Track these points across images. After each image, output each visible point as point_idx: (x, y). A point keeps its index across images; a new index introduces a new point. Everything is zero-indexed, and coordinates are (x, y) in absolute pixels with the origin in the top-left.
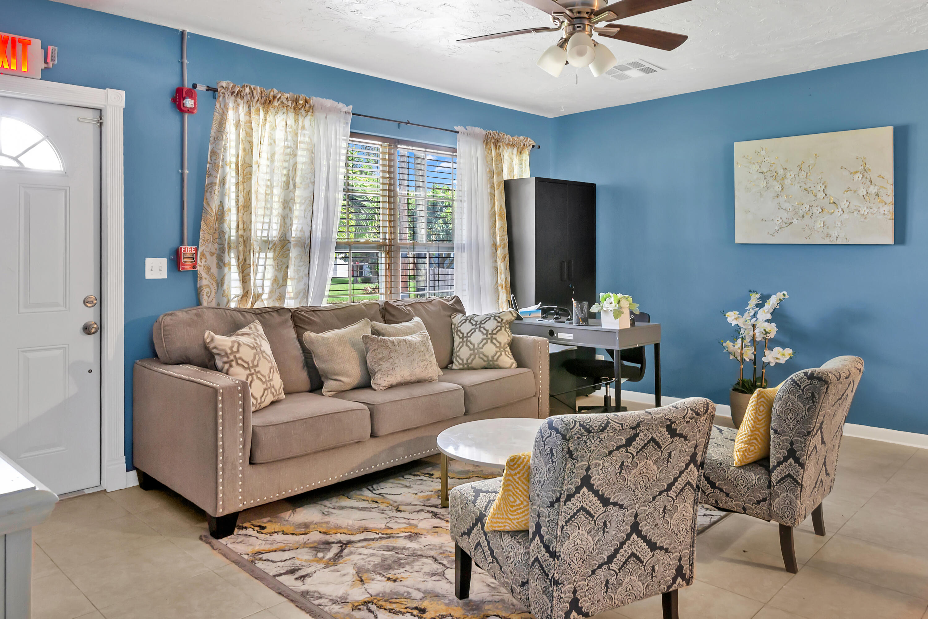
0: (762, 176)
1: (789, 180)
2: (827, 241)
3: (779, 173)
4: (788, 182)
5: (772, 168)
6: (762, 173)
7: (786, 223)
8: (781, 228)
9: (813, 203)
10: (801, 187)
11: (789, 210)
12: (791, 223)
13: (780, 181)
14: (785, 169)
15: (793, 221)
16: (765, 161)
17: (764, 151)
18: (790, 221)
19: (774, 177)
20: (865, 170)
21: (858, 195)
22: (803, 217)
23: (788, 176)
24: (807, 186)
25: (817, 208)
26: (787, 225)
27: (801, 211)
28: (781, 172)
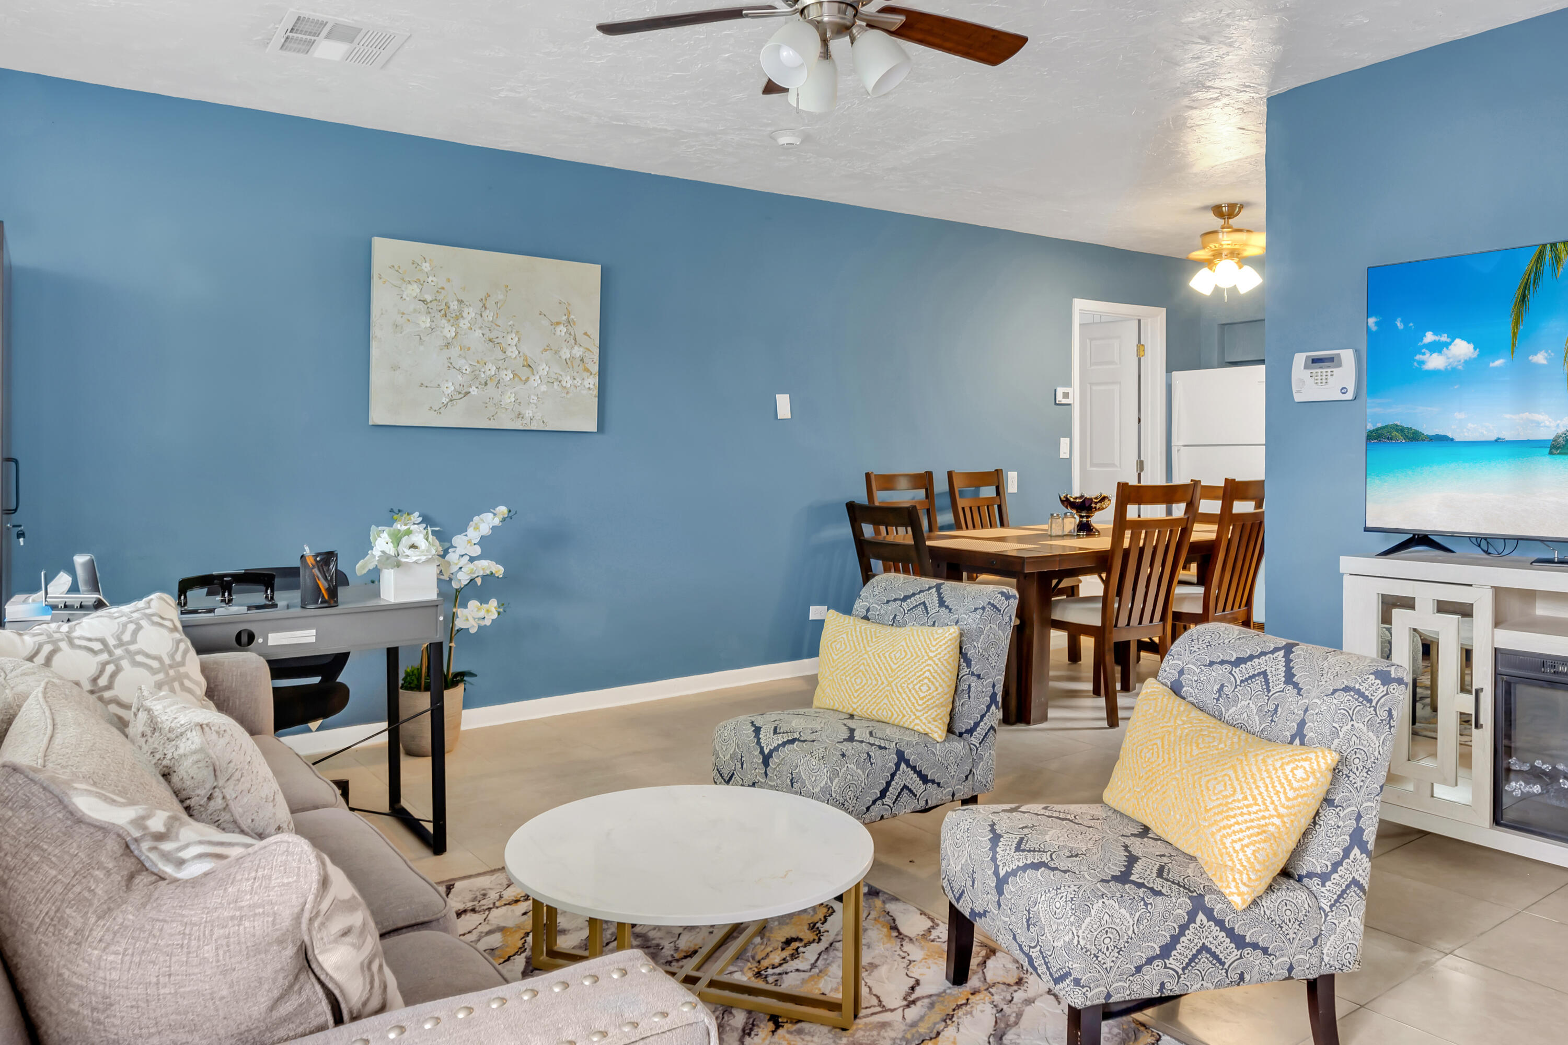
0: (421, 306)
1: (466, 322)
2: (518, 425)
3: (452, 307)
4: (464, 324)
5: (440, 297)
6: (423, 301)
7: (460, 393)
8: (451, 400)
9: (500, 363)
10: (483, 335)
11: (464, 371)
12: (468, 393)
13: (452, 321)
14: (461, 302)
15: (471, 390)
16: (430, 281)
17: (427, 265)
18: (466, 390)
19: (443, 312)
20: (569, 322)
21: (560, 357)
22: (486, 384)
23: (465, 314)
24: (492, 336)
25: (505, 372)
26: (462, 396)
27: (483, 375)
28: (454, 305)
